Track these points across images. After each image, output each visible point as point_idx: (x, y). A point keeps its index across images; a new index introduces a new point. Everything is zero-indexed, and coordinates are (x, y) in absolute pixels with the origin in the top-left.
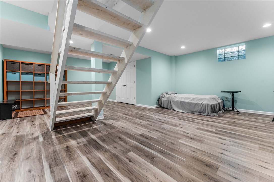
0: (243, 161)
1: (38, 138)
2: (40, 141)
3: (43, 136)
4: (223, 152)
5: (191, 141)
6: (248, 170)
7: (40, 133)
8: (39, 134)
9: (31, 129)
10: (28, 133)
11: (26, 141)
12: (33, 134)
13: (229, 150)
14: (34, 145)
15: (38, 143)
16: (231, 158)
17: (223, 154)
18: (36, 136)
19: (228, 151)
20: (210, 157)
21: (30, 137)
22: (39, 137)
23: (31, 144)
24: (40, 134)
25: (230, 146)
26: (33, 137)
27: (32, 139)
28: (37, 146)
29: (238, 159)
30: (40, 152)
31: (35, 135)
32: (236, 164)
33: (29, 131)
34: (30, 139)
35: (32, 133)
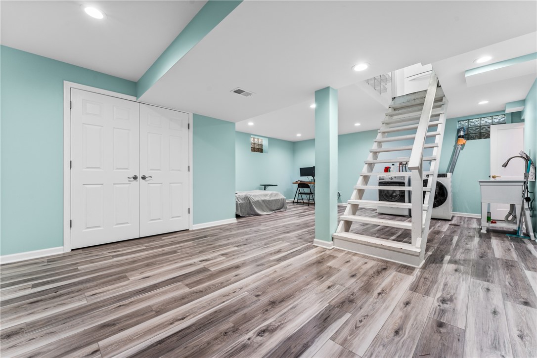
1: (450, 262)
2: (450, 257)
3: (442, 260)
7: (443, 267)
8: (446, 265)
9: (457, 286)
10: (464, 276)
11: (469, 264)
12: (456, 270)
14: (459, 256)
15: (453, 256)
18: (453, 265)
21: (462, 267)
22: (448, 261)
23: (463, 258)
24: (444, 265)
26: (457, 265)
27: (460, 263)
28: (456, 254)
30: (455, 249)
31: (452, 267)
33: (463, 281)
34: (462, 265)
35: (457, 273)
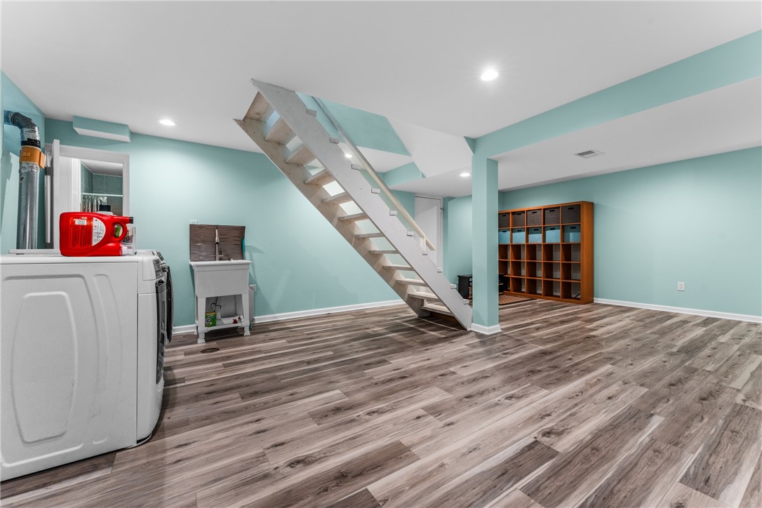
0: (218, 432)
4: (260, 425)
5: (327, 403)
6: (207, 421)
13: (254, 436)
16: (238, 423)
17: (257, 421)
19: (255, 433)
20: (266, 403)
25: (261, 450)
29: (228, 429)
32: (226, 420)
